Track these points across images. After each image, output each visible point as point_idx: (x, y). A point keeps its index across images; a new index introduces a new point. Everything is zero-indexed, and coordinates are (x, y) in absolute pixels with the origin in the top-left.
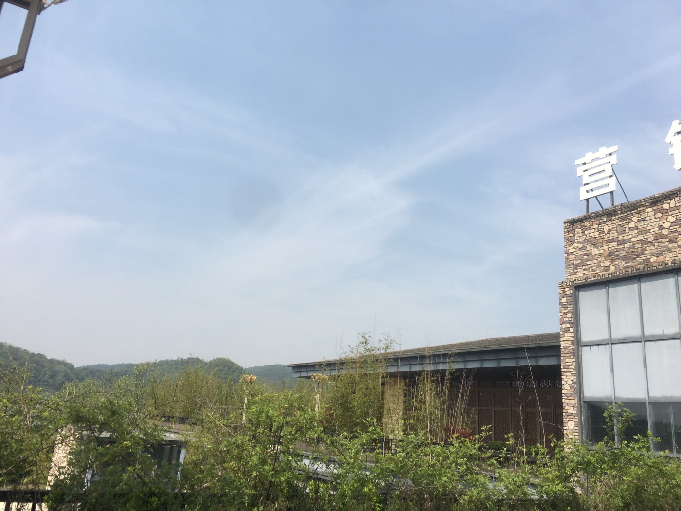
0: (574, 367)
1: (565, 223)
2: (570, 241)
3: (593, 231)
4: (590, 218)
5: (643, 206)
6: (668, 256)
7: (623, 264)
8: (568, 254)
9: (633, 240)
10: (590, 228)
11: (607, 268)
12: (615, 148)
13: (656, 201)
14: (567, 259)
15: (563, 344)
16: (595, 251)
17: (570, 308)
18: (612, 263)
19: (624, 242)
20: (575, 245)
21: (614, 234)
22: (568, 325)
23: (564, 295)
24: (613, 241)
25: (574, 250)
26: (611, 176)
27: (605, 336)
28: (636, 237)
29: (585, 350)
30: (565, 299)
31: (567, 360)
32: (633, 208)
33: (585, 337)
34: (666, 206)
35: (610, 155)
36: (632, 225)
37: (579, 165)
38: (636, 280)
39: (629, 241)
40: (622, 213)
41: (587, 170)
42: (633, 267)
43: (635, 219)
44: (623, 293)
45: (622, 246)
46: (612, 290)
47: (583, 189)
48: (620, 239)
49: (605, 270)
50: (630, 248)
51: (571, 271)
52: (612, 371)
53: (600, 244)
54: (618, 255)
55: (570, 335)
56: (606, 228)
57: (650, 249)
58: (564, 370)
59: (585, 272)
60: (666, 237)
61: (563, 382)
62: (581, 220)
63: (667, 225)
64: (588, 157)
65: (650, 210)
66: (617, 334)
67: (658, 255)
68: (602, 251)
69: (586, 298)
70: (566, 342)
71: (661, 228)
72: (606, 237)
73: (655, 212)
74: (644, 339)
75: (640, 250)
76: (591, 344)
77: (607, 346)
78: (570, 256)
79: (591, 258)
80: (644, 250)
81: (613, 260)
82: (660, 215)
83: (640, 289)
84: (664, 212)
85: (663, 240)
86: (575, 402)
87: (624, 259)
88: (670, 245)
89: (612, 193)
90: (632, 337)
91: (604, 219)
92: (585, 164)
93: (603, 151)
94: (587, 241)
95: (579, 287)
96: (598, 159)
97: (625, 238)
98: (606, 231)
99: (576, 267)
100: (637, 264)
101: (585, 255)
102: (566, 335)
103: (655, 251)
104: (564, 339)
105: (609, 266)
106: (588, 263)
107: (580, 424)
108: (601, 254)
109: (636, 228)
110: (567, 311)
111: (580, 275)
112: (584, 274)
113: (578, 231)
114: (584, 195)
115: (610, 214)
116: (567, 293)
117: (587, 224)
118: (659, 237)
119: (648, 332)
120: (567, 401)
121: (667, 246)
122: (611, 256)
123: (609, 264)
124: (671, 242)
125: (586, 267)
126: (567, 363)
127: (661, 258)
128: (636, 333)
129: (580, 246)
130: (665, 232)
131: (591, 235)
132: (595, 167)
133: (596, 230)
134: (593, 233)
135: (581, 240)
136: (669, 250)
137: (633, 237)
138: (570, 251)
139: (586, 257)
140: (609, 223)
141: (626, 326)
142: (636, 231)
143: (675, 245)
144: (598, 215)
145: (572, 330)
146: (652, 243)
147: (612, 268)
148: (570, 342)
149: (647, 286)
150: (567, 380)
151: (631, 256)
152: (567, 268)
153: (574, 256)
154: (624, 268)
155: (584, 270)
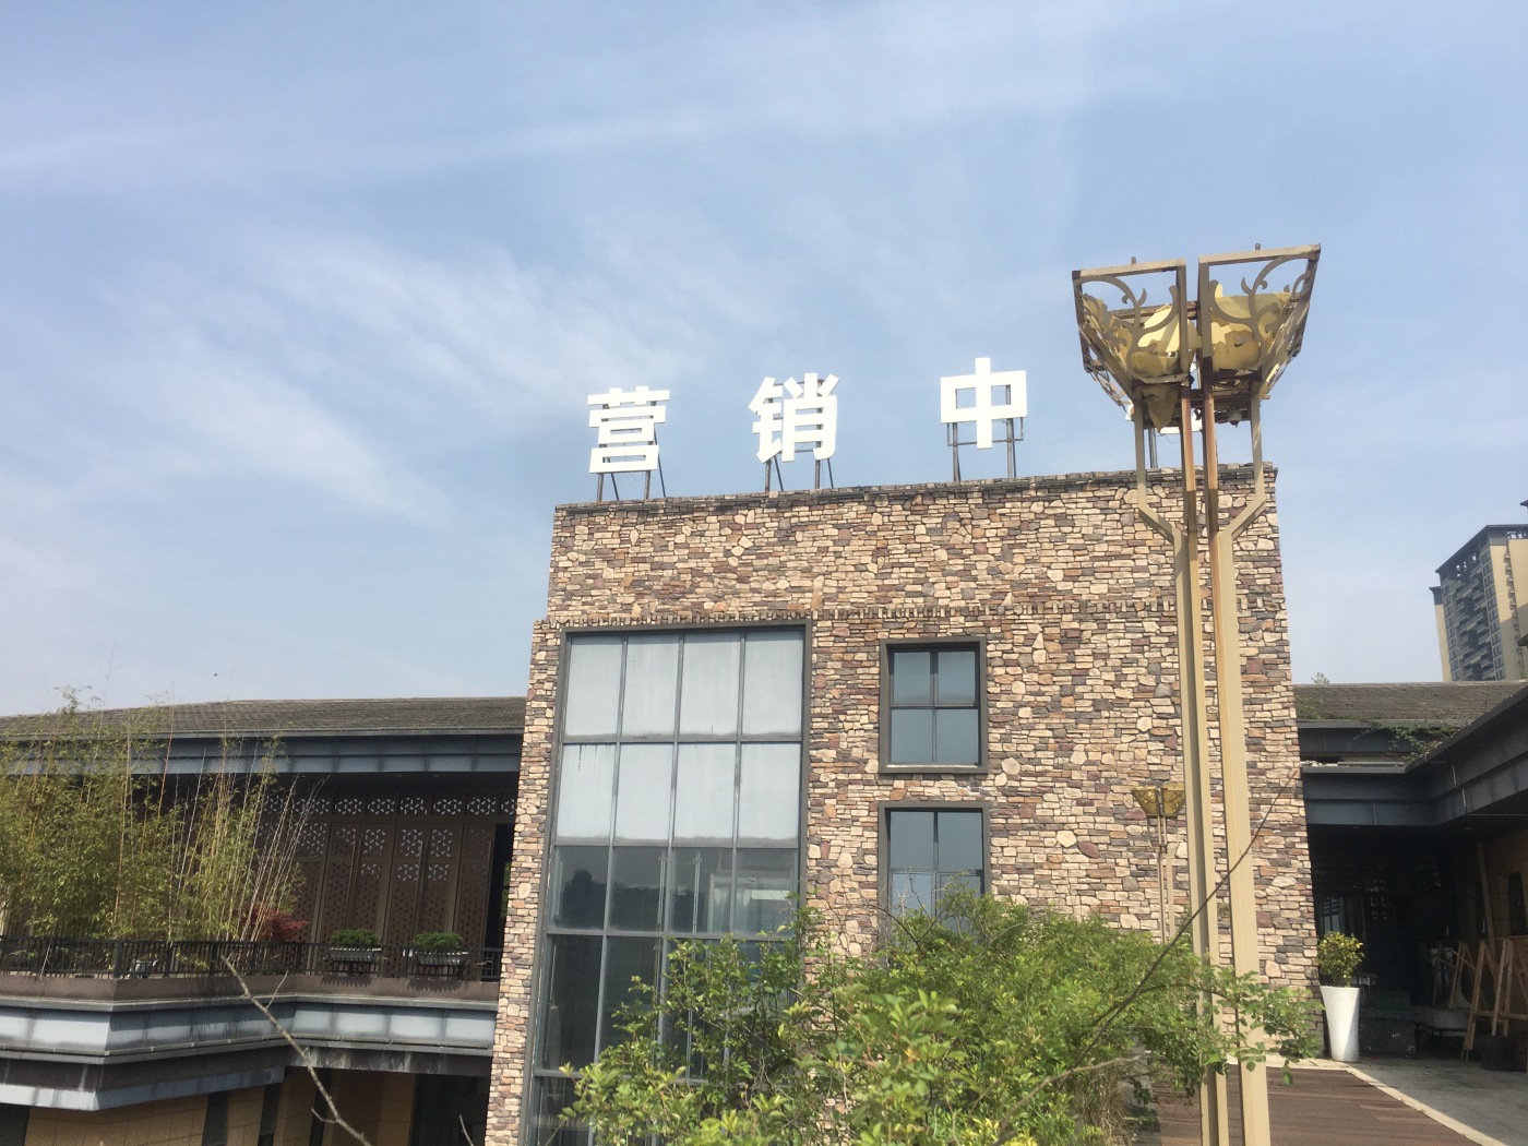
0: (544, 782)
1: (557, 510)
2: (563, 546)
3: (609, 535)
4: (607, 510)
5: (702, 510)
6: (733, 604)
7: (656, 604)
8: (557, 569)
9: (679, 565)
10: (604, 529)
11: (627, 608)
12: (664, 395)
13: (725, 507)
14: (553, 579)
15: (527, 738)
16: (609, 573)
17: (552, 671)
18: (636, 600)
19: (662, 566)
20: (572, 555)
21: (647, 549)
22: (544, 704)
23: (542, 645)
24: (643, 560)
25: (569, 564)
26: (650, 443)
27: (611, 729)
28: (685, 561)
29: (570, 752)
30: (544, 653)
31: (532, 769)
32: (686, 509)
33: (573, 729)
34: (740, 519)
35: (654, 403)
36: (680, 539)
37: (595, 406)
38: (677, 638)
39: (672, 566)
40: (665, 514)
41: (607, 420)
42: (674, 612)
43: (687, 530)
44: (652, 657)
45: (660, 573)
46: (634, 648)
47: (597, 455)
48: (656, 559)
49: (624, 611)
50: (672, 579)
51: (559, 602)
52: (616, 791)
53: (621, 563)
54: (649, 588)
55: (545, 722)
56: (634, 536)
57: (706, 587)
58: (525, 787)
59: (586, 607)
60: (734, 571)
61: (519, 811)
62: (590, 511)
63: (738, 551)
64: (614, 396)
65: (713, 519)
66: (632, 728)
67: (717, 598)
68: (622, 576)
69: (586, 657)
70: (535, 732)
71: (728, 553)
72: (633, 551)
73: (722, 525)
74: (678, 740)
75: (688, 584)
76: (582, 742)
77: (613, 747)
78: (560, 574)
79: (600, 585)
80: (695, 585)
81: (640, 595)
82: (728, 531)
83: (681, 652)
84: (736, 528)
85: (729, 575)
86: (538, 847)
87: (659, 595)
88: (738, 586)
89: (649, 472)
90: (658, 735)
91: (633, 518)
92: (606, 406)
93: (643, 394)
94: (598, 553)
95: (574, 636)
96: (631, 404)
97: (666, 559)
98: (634, 541)
99: (569, 595)
100: (681, 610)
101: (589, 576)
102: (537, 722)
103: (713, 591)
104: (532, 729)
105: (631, 604)
106: (593, 592)
107: (542, 890)
108: (619, 581)
109: (686, 546)
110: (544, 676)
111: (576, 614)
112: (584, 612)
113: (582, 530)
114: (597, 465)
115: (645, 511)
116: (549, 643)
117: (600, 519)
118: (723, 568)
119: (687, 728)
120: (522, 846)
121: (733, 586)
122: (638, 587)
123: (631, 600)
124: (740, 580)
125: (589, 599)
126: (533, 773)
127: (722, 605)
128: (665, 727)
129: (583, 558)
130: (733, 562)
131: (605, 541)
132: (631, 418)
133: (616, 535)
134: (608, 540)
135: (584, 548)
136: (736, 594)
137: (680, 561)
138: (561, 565)
139: (590, 581)
140: (641, 527)
141: (650, 715)
142: (687, 551)
143: (747, 586)
144: (622, 509)
145: (549, 713)
146: (710, 577)
147: (637, 610)
148: (543, 736)
149: (694, 649)
150: (527, 808)
151: (671, 593)
152: (550, 595)
153: (568, 575)
154: (658, 611)
155: (584, 604)
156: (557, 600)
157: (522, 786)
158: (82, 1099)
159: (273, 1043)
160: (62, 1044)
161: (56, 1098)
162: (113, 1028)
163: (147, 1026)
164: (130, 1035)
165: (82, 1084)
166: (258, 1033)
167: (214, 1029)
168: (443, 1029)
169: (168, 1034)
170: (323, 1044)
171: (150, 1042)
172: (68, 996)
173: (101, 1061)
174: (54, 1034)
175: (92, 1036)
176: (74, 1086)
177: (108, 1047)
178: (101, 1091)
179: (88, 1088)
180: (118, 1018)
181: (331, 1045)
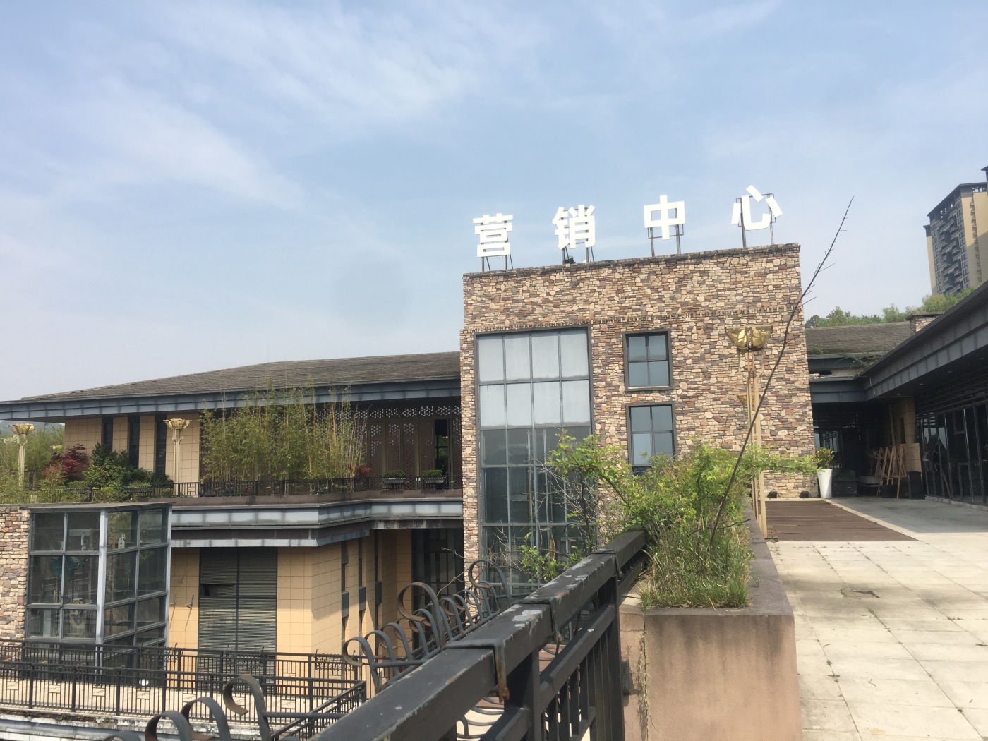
0: (473, 403)
1: (464, 276)
2: (469, 293)
3: (491, 287)
4: (488, 276)
5: (534, 274)
6: (553, 318)
7: (516, 319)
8: (467, 305)
9: (525, 301)
10: (488, 285)
11: (502, 322)
12: (510, 217)
13: (545, 272)
14: (466, 310)
15: (463, 384)
16: (492, 306)
17: (471, 353)
18: (507, 317)
19: (517, 301)
20: (474, 297)
21: (509, 294)
22: (469, 368)
23: (465, 341)
24: (508, 299)
25: (473, 302)
26: (506, 241)
27: (501, 378)
28: (528, 299)
29: (483, 389)
30: (466, 345)
31: (466, 397)
32: (526, 274)
33: (483, 378)
34: (552, 278)
35: (506, 222)
36: (525, 288)
37: (477, 224)
38: (528, 335)
39: (522, 301)
40: (517, 276)
41: (483, 231)
42: (525, 323)
43: (528, 283)
44: (517, 345)
45: (517, 304)
46: (508, 340)
47: (480, 248)
48: (514, 298)
49: (501, 323)
50: (523, 307)
51: (470, 320)
52: (506, 405)
53: (497, 300)
54: (512, 312)
55: (470, 376)
56: (503, 287)
57: (539, 310)
58: (464, 406)
59: (483, 322)
60: (552, 302)
61: (462, 416)
62: (480, 276)
63: (553, 293)
64: (486, 218)
65: (540, 278)
66: (510, 377)
67: (545, 316)
68: (499, 307)
69: (486, 346)
70: (466, 380)
71: (548, 294)
72: (503, 295)
73: (545, 281)
74: (532, 381)
75: (531, 310)
76: (489, 384)
77: (503, 386)
78: (469, 307)
79: (488, 311)
80: (534, 310)
81: (508, 316)
82: (547, 284)
83: (530, 342)
84: (551, 282)
85: (550, 304)
86: (473, 431)
87: (517, 315)
88: (554, 309)
89: (506, 256)
90: (523, 380)
91: (501, 279)
92: (482, 224)
93: (500, 217)
94: (486, 296)
95: (479, 336)
96: (494, 223)
97: (519, 298)
98: (503, 289)
99: (474, 317)
100: (528, 322)
101: (483, 307)
102: (466, 376)
103: (543, 312)
104: (464, 379)
105: (504, 320)
106: (486, 315)
107: (477, 449)
108: (498, 309)
109: (528, 291)
110: (467, 355)
111: (479, 325)
112: (482, 324)
113: (477, 285)
114: (480, 254)
115: (507, 275)
116: (468, 340)
117: (485, 280)
118: (546, 301)
119: (536, 376)
120: (466, 431)
121: (552, 310)
122: (506, 311)
123: (504, 318)
124: (555, 307)
125: (484, 318)
126: (467, 399)
127: (547, 319)
128: (527, 376)
129: (479, 299)
130: (551, 298)
131: (489, 290)
132: (495, 229)
133: (494, 287)
134: (490, 289)
135: (479, 294)
136: (554, 313)
137: (525, 299)
138: (469, 302)
139: (484, 310)
140: (506, 283)
141: (518, 369)
142: (529, 294)
143: (558, 310)
144: (496, 275)
145: (472, 372)
146: (540, 306)
147: (507, 322)
148: (470, 382)
149: (536, 340)
150: (466, 414)
151: (523, 313)
152: (465, 317)
153: (472, 307)
154: (517, 323)
155: (482, 320)
156: (469, 319)
157: (462, 405)
158: (311, 543)
159: (367, 519)
160: (298, 522)
161: (299, 543)
162: (320, 514)
163: (328, 513)
164: (324, 517)
165: (310, 537)
166: (361, 515)
167: (347, 514)
168: (439, 509)
169: (335, 516)
170: (386, 519)
171: (330, 519)
172: (296, 503)
173: (318, 527)
174: (293, 518)
175: (312, 517)
176: (307, 538)
177: (319, 521)
178: (318, 539)
179: (312, 538)
180: (321, 510)
181: (390, 519)
